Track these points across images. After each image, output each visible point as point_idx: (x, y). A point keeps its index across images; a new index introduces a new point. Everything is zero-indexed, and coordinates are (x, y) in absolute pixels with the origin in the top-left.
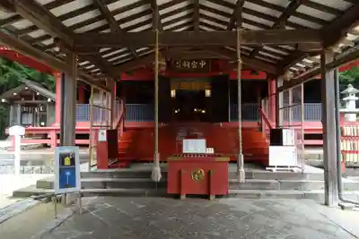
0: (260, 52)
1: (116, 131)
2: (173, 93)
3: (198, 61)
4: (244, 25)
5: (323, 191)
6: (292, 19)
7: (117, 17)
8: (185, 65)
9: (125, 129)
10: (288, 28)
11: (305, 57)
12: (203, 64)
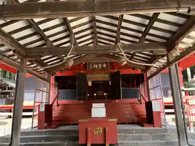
0: (135, 57)
1: (51, 105)
2: (90, 84)
3: (102, 64)
4: (121, 41)
5: (177, 140)
6: (148, 37)
7: (51, 39)
8: (94, 66)
9: (58, 105)
10: (146, 42)
11: (159, 59)
12: (105, 65)
